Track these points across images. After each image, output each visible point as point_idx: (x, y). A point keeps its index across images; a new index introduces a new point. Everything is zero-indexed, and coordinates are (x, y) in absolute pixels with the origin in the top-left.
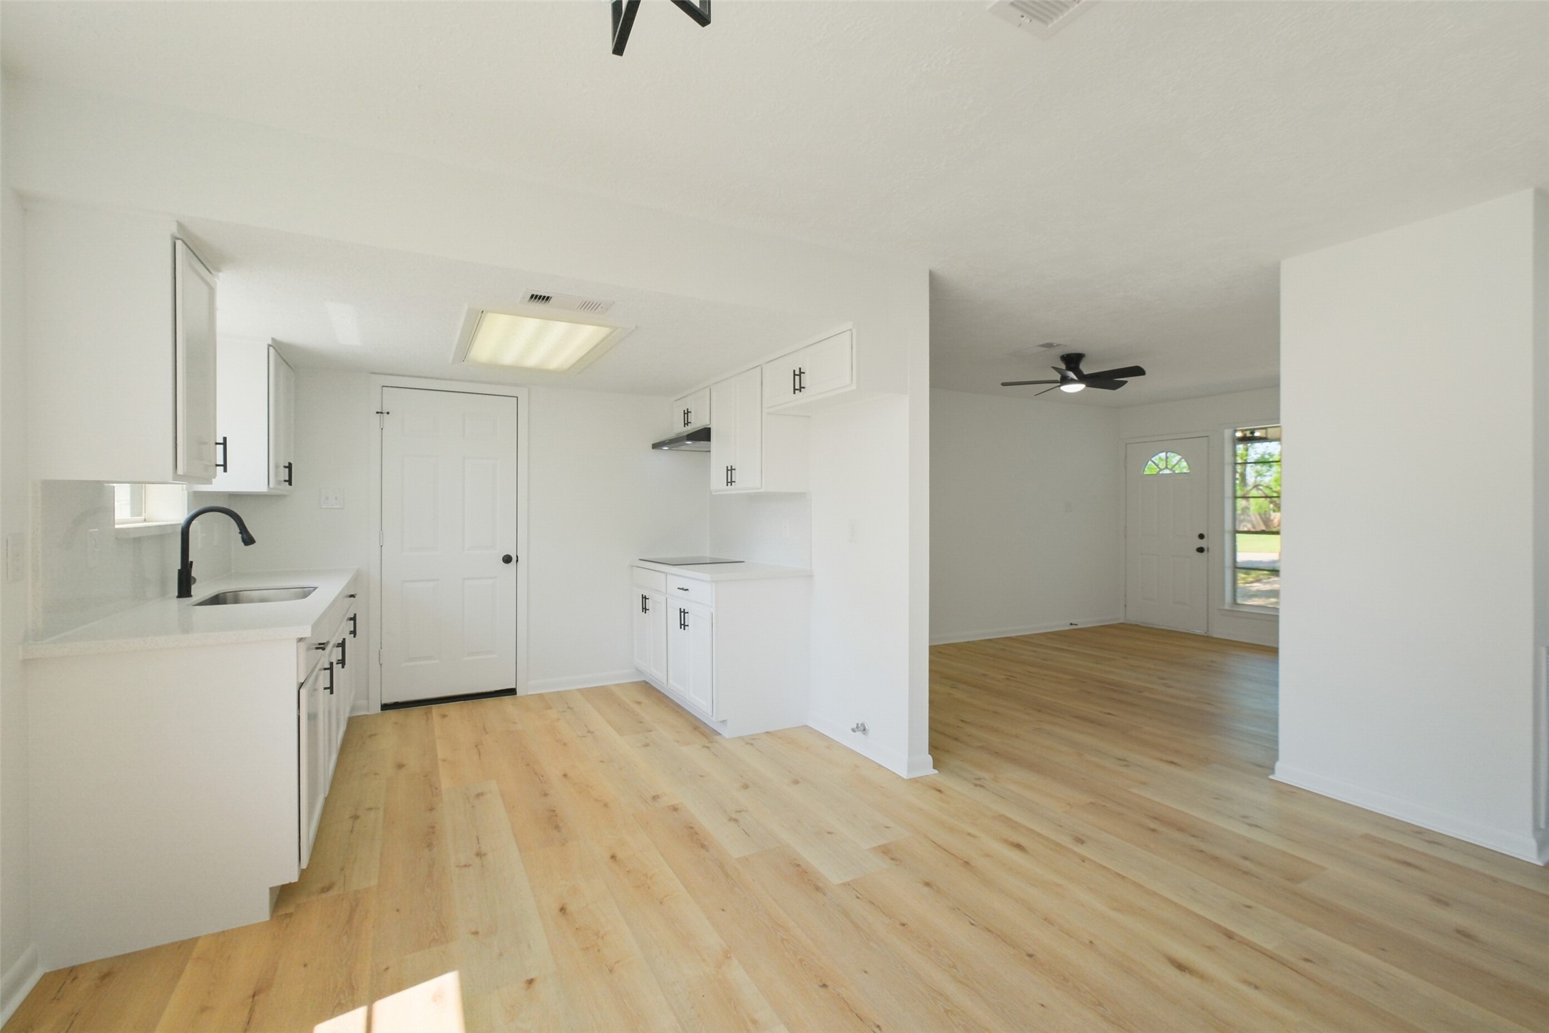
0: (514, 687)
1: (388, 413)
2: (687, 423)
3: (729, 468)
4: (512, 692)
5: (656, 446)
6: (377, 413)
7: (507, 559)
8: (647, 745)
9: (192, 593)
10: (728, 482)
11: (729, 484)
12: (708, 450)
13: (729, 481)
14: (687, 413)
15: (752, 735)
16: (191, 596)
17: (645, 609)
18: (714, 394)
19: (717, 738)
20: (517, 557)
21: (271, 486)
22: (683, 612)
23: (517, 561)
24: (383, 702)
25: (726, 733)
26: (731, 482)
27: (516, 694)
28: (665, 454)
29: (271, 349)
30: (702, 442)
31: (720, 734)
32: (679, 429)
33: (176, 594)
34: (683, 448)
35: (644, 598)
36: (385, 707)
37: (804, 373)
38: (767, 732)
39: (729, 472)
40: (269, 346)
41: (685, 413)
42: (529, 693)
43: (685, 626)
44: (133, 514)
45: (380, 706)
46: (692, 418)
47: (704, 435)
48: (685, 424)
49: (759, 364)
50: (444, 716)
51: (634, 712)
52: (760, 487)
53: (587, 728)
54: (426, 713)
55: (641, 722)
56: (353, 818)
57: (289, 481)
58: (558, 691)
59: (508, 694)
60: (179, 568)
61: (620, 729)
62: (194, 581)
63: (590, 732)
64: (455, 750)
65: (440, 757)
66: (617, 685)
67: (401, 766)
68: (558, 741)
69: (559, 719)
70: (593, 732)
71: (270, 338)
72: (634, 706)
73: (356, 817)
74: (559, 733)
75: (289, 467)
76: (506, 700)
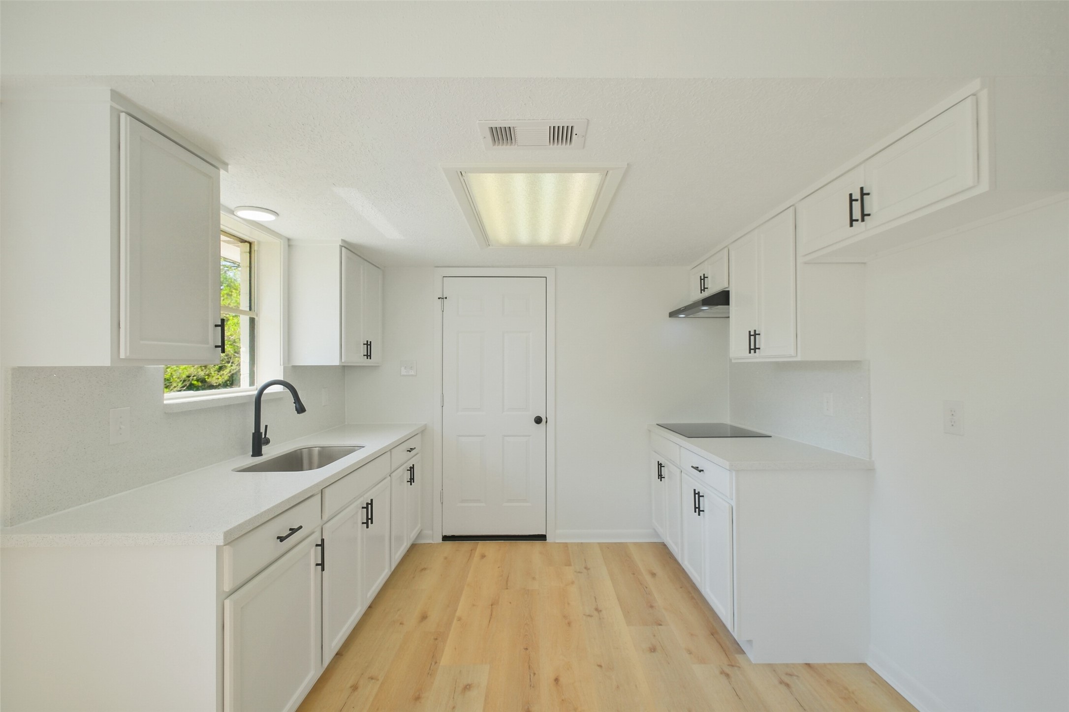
0: (544, 533)
1: (446, 298)
2: (703, 289)
3: (752, 333)
4: (542, 537)
5: (673, 314)
6: (439, 298)
7: (538, 420)
8: (653, 650)
9: (262, 452)
10: (750, 349)
11: (752, 351)
12: (727, 316)
13: (752, 347)
14: (703, 279)
15: (787, 665)
16: (262, 455)
17: (660, 477)
18: (732, 253)
19: (739, 657)
20: (546, 418)
21: (343, 361)
22: (697, 495)
23: (546, 422)
24: (443, 535)
25: (755, 655)
26: (755, 349)
27: (546, 540)
28: (682, 324)
29: (343, 248)
30: (719, 307)
31: (745, 653)
32: (697, 295)
33: (251, 454)
34: (701, 314)
35: (660, 465)
36: (446, 538)
37: (868, 194)
38: (808, 665)
39: (752, 338)
40: (341, 246)
41: (701, 279)
42: (557, 541)
43: (700, 511)
44: (250, 385)
45: (441, 537)
46: (709, 283)
47: (722, 298)
48: (701, 290)
49: (791, 204)
50: (483, 556)
51: (646, 588)
52: (796, 355)
53: (596, 602)
54: (471, 550)
55: (652, 607)
56: (353, 688)
57: (367, 355)
58: (582, 543)
59: (540, 539)
60: (254, 432)
61: (628, 612)
62: (267, 441)
63: (597, 610)
64: (474, 605)
65: (458, 614)
66: (635, 544)
67: (424, 617)
68: (565, 617)
69: (573, 583)
70: (601, 611)
71: (342, 240)
72: (648, 578)
73: (355, 688)
74: (568, 604)
75: (367, 344)
76: (538, 544)
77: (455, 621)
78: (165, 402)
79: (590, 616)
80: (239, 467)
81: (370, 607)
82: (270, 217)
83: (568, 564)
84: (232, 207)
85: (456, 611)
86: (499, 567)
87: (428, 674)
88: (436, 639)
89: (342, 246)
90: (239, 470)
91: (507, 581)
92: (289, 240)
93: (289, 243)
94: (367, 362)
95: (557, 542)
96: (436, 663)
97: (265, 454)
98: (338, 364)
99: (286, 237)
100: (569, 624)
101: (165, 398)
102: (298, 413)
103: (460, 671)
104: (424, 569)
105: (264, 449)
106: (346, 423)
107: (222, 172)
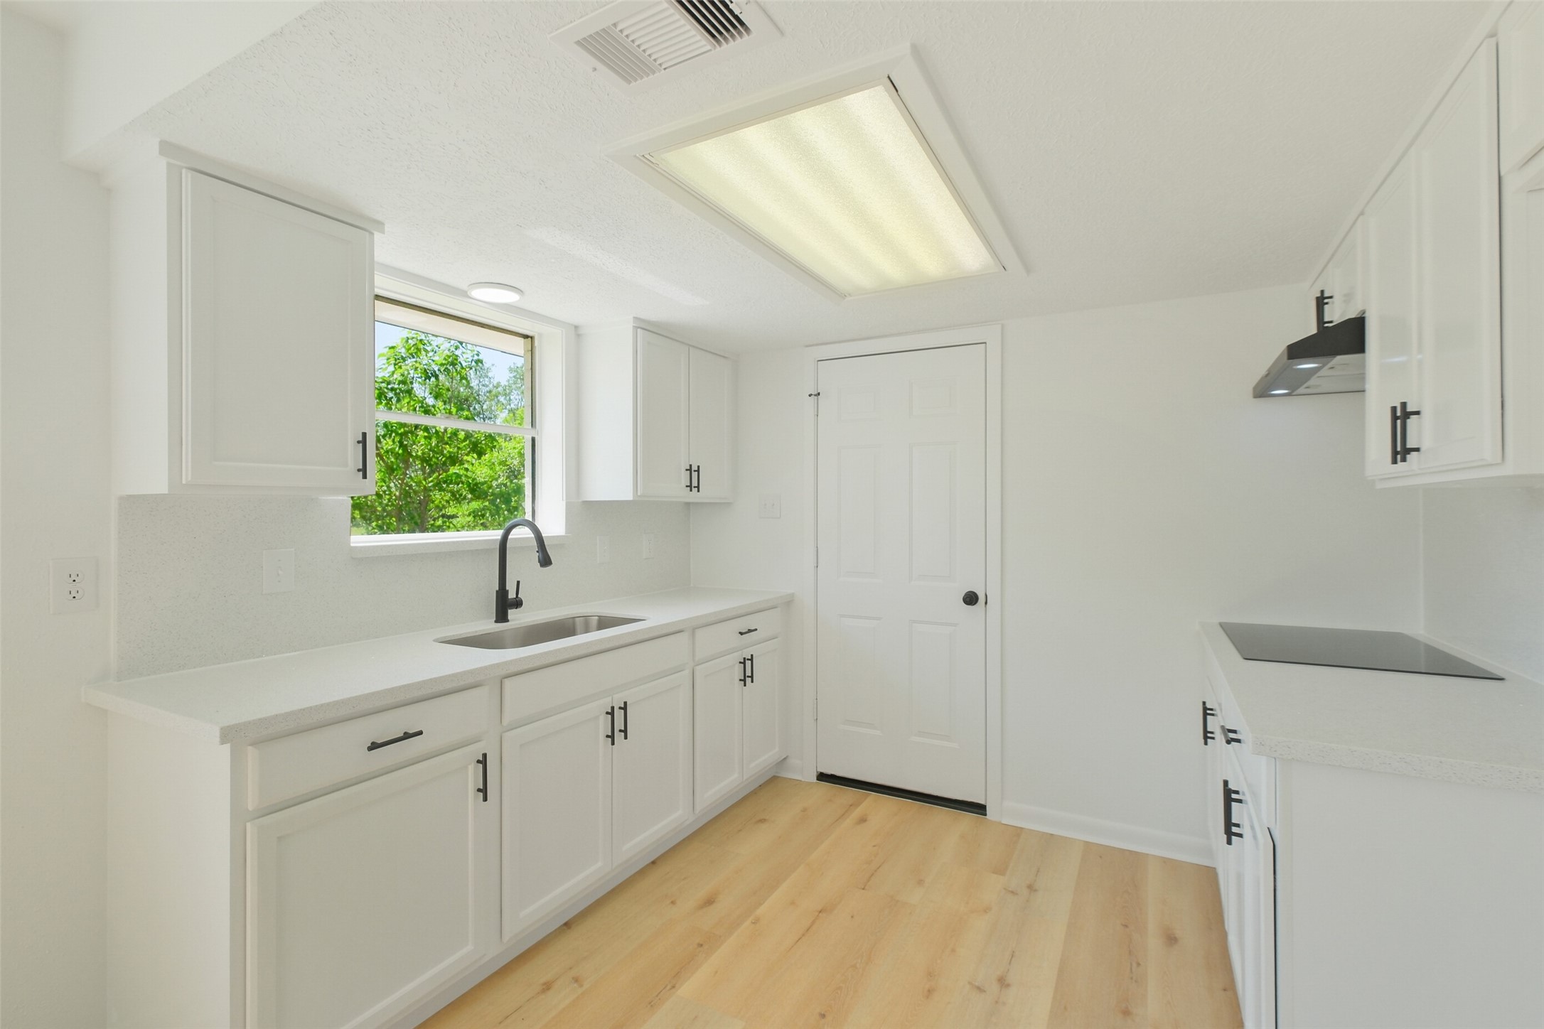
0: (987, 802)
1: (819, 394)
2: (1321, 325)
3: (1398, 411)
4: (980, 809)
5: (1261, 390)
6: (810, 396)
7: (971, 599)
9: (509, 618)
10: (1395, 453)
11: (1397, 456)
12: (1362, 378)
13: (1399, 446)
14: (1323, 302)
16: (508, 621)
17: (1207, 735)
20: (986, 598)
21: (641, 494)
23: (986, 603)
24: (823, 770)
26: (1407, 452)
27: (983, 816)
29: (639, 330)
30: (1340, 359)
33: (494, 619)
34: (1307, 383)
35: (1206, 711)
36: (822, 777)
39: (1399, 423)
40: (636, 328)
41: (1319, 305)
43: (1232, 833)
45: (818, 773)
46: (1335, 310)
47: (1353, 335)
48: (1319, 328)
49: (1485, 33)
50: (863, 820)
51: (1139, 964)
52: (1499, 460)
53: (1010, 963)
54: (851, 806)
55: (1126, 1013)
56: (544, 987)
57: (690, 486)
58: (1052, 835)
59: (976, 810)
60: (498, 589)
61: (1065, 1008)
62: (518, 603)
63: (1003, 982)
64: (793, 903)
65: (761, 911)
66: (1165, 861)
67: (709, 902)
68: (930, 975)
69: (986, 910)
70: (1008, 985)
71: (634, 317)
72: (1154, 943)
73: (547, 987)
74: (953, 950)
75: (690, 470)
76: (968, 818)
77: (748, 923)
78: (352, 545)
79: (980, 989)
80: (445, 637)
81: (653, 863)
82: (510, 297)
83: (1000, 870)
84: (464, 286)
85: (761, 904)
86: (874, 846)
87: (650, 1003)
88: (702, 945)
89: (639, 328)
90: (443, 640)
91: (872, 875)
92: (576, 327)
93: (577, 332)
94: (694, 496)
95: (1003, 822)
96: (674, 987)
97: (513, 620)
98: (631, 499)
99: (572, 325)
100: (930, 992)
101: (352, 541)
102: (542, 566)
103: (696, 1017)
104: (763, 821)
105: (512, 613)
106: (692, 585)
107: (377, 236)
